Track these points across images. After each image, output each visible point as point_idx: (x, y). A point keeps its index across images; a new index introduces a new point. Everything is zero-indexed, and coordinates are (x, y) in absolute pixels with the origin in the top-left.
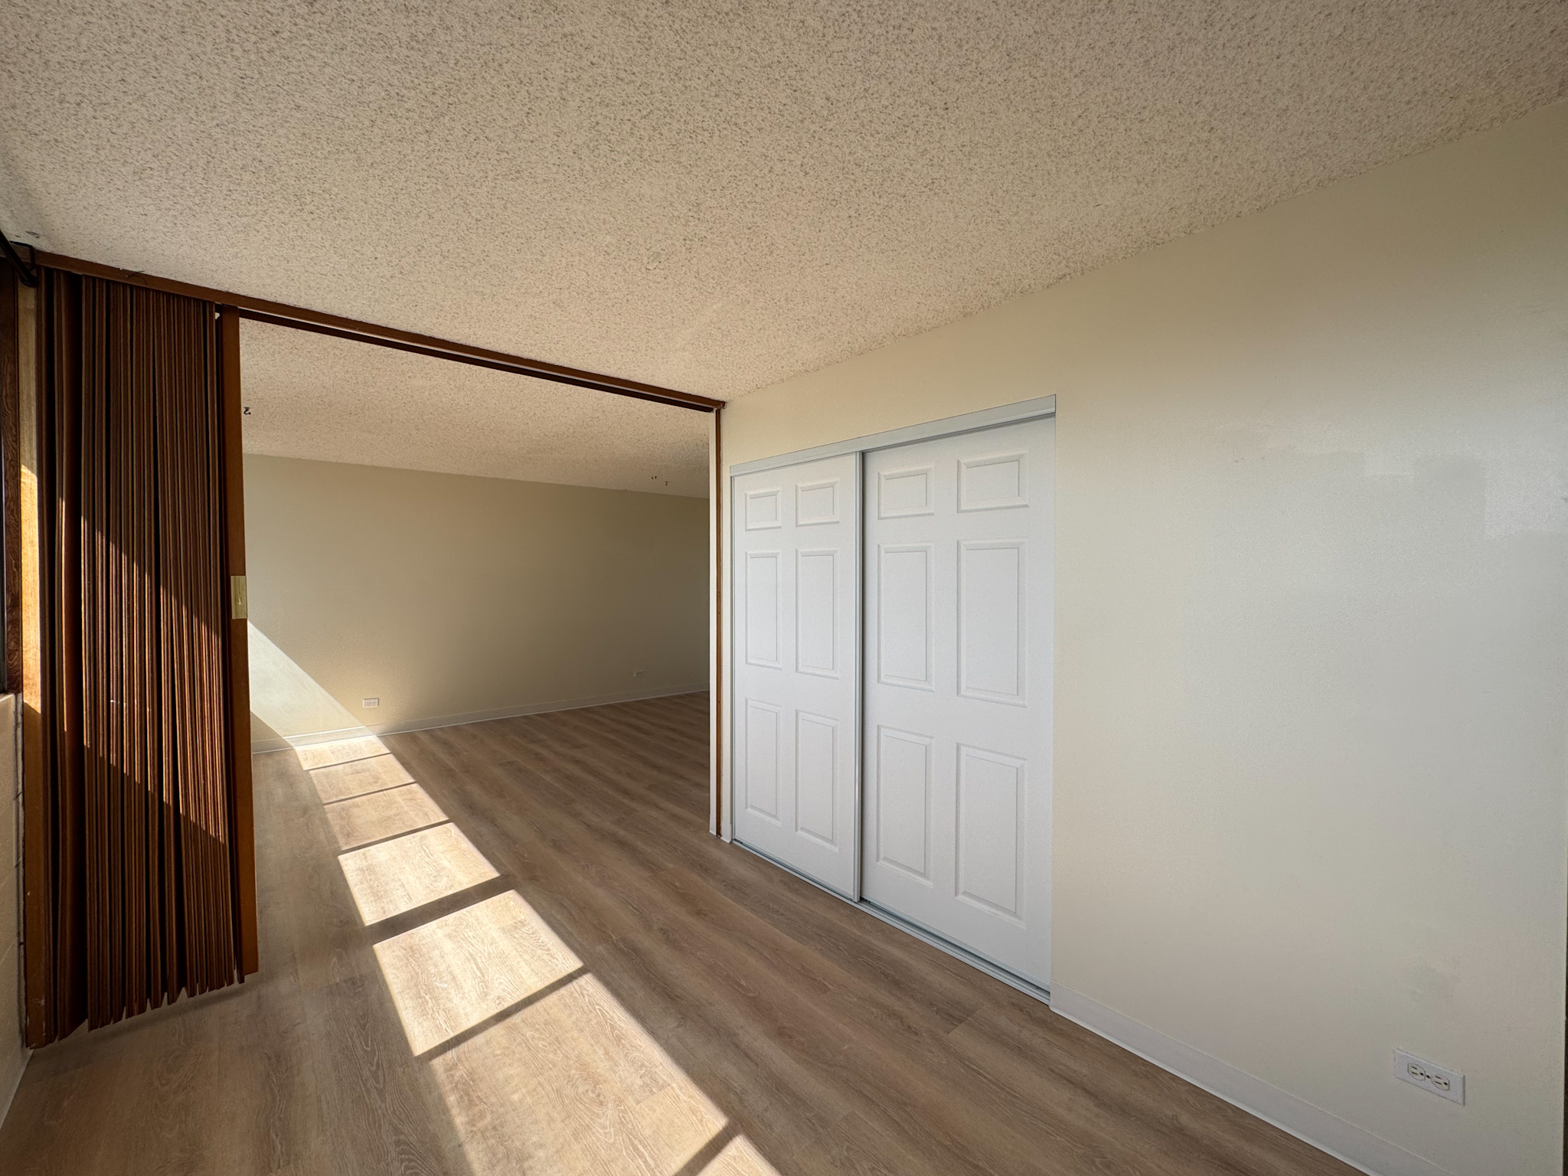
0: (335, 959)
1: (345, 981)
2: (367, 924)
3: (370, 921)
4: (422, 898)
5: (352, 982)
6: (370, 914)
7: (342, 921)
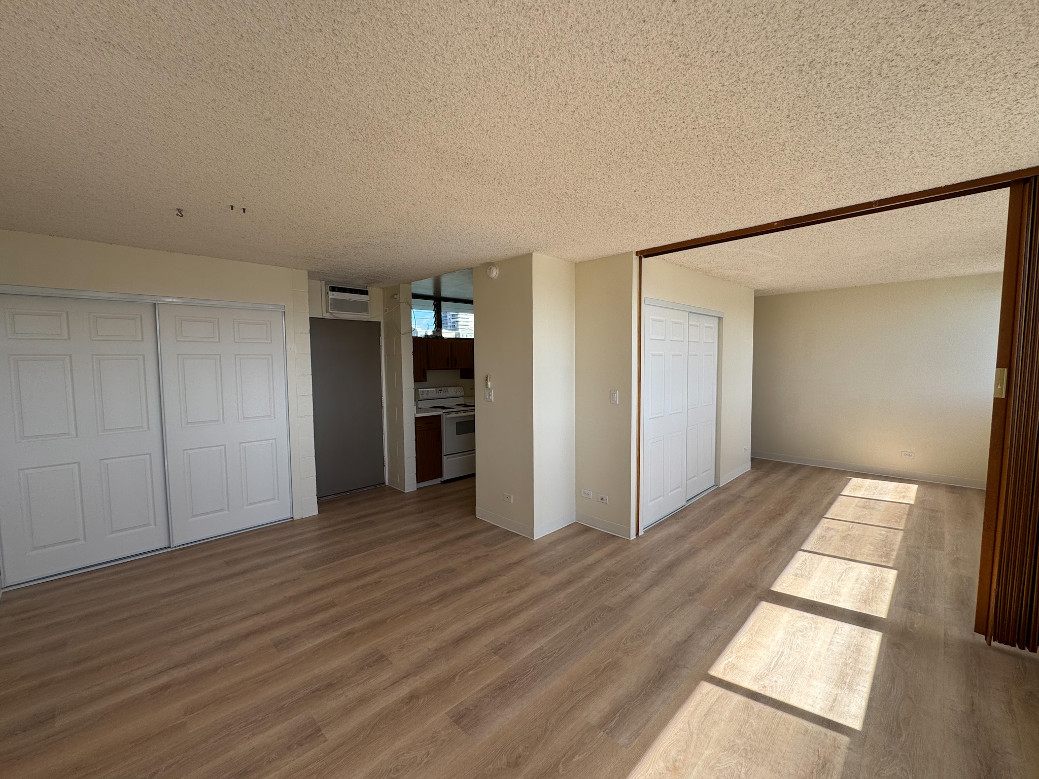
0: (916, 626)
1: (915, 611)
2: (880, 634)
3: (877, 634)
4: (828, 625)
5: (910, 608)
6: (874, 640)
7: (898, 648)
